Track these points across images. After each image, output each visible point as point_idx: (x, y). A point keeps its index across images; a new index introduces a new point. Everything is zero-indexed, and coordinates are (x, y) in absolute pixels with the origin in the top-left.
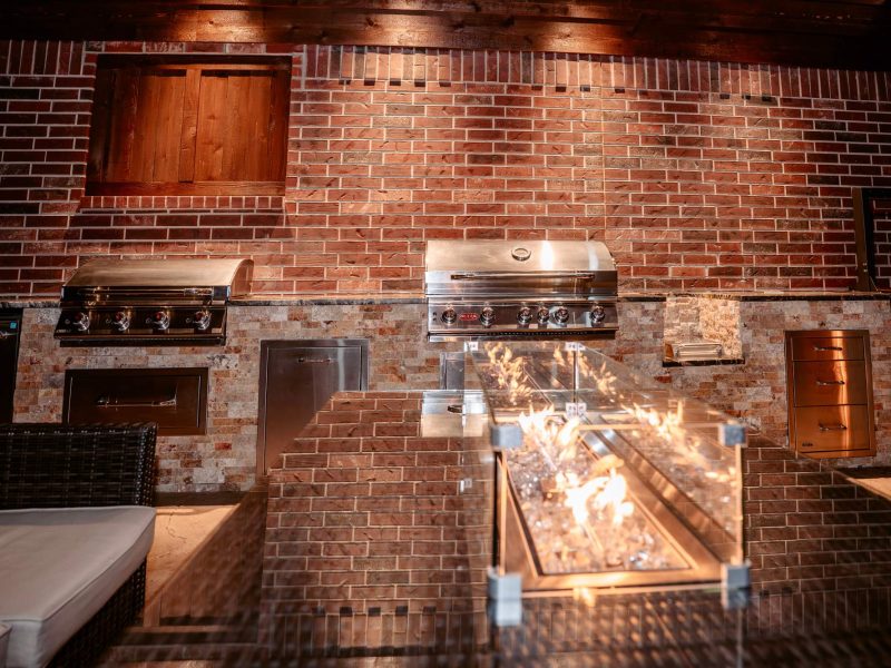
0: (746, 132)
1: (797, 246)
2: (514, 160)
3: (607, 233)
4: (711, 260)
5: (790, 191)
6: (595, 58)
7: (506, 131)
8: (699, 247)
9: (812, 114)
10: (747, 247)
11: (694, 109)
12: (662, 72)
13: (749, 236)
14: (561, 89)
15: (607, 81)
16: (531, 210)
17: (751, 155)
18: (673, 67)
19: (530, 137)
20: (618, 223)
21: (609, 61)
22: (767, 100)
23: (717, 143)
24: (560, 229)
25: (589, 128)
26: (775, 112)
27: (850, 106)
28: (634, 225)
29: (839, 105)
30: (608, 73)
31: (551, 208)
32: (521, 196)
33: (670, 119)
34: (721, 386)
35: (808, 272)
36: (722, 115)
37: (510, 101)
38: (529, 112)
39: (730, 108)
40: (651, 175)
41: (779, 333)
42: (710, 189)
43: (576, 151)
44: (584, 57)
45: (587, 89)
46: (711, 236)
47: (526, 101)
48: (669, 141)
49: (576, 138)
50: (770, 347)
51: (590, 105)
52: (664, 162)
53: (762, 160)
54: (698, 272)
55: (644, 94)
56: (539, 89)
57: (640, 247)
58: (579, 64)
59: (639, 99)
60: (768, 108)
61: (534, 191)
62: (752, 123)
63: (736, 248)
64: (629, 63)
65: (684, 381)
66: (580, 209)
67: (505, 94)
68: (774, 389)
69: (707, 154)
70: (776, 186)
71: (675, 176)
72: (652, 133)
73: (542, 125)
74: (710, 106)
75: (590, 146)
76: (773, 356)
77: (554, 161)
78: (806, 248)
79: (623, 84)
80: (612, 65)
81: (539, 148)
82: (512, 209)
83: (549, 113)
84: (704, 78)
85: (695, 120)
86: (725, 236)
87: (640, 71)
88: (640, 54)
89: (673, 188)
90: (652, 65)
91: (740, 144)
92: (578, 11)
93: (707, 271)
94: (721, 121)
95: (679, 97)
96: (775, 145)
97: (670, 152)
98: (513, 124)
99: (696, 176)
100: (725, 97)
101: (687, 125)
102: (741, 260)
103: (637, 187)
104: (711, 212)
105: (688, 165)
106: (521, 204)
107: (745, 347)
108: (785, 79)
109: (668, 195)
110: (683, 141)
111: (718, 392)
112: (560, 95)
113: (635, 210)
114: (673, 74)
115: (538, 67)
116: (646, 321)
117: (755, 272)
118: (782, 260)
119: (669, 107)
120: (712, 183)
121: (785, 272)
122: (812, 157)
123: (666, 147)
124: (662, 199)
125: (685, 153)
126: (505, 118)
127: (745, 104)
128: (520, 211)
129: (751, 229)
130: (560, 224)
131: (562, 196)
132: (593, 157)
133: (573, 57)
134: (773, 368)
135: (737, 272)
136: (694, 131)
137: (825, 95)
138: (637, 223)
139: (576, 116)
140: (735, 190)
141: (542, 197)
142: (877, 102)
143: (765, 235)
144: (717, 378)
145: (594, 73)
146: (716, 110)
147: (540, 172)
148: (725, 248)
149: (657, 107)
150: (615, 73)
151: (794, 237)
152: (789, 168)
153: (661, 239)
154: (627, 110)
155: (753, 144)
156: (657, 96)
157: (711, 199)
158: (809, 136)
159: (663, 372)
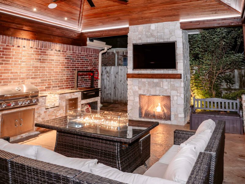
0: (55, 58)
1: (61, 81)
2: (6, 64)
3: (26, 80)
4: (45, 85)
5: (61, 70)
6: (27, 40)
7: (4, 56)
8: (43, 83)
9: (66, 54)
10: (52, 82)
11: (45, 52)
12: (41, 44)
13: (53, 80)
14: (19, 47)
15: (29, 45)
16: (9, 76)
17: (55, 62)
18: (43, 43)
19: (10, 58)
20: (28, 78)
21: (30, 40)
22: (59, 51)
23: (49, 60)
24: (15, 80)
25: (24, 56)
26: (60, 54)
27: (73, 53)
28: (31, 79)
29: (71, 52)
30: (29, 43)
31: (14, 76)
32: (7, 73)
33: (41, 54)
34: (55, 111)
35: (62, 86)
36: (51, 54)
37: (6, 49)
38: (10, 52)
39: (52, 52)
40: (36, 67)
41: (65, 100)
42: (47, 70)
43: (21, 62)
44: (25, 39)
45: (24, 47)
46: (46, 80)
47: (10, 49)
48: (40, 59)
49: (21, 59)
50: (63, 103)
51: (25, 51)
52: (38, 64)
53: (57, 64)
54: (43, 88)
55: (36, 49)
56: (14, 46)
57: (32, 83)
58: (24, 41)
59: (35, 50)
60: (59, 53)
61: (10, 72)
62: (56, 56)
63: (50, 82)
64: (34, 41)
65: (49, 112)
66: (20, 75)
67: (5, 47)
68: (63, 111)
69: (47, 62)
70: (59, 69)
71: (40, 67)
72: (37, 57)
73: (13, 55)
74: (49, 52)
75: (24, 61)
76: (63, 104)
77: (15, 64)
78: (62, 81)
79: (32, 46)
80: (31, 42)
81: (12, 61)
82: (4, 76)
83: (15, 52)
84: (49, 45)
85: (46, 55)
86: (49, 80)
87: (36, 43)
88: (37, 39)
89: (40, 70)
90: (39, 42)
91: (53, 60)
92: (25, 28)
93: (44, 88)
94: (50, 55)
95: (43, 50)
96: (60, 60)
97: (40, 62)
98: (6, 55)
99: (44, 67)
100: (52, 50)
101: (44, 56)
102: (51, 85)
103: (33, 70)
104: (46, 75)
105: (43, 65)
106: (6, 75)
107: (59, 103)
108: (63, 47)
109: (39, 71)
110: (43, 60)
111: (54, 113)
112: (18, 48)
113: (32, 75)
114: (43, 44)
115: (14, 41)
116: (43, 101)
117: (53, 87)
118: (58, 84)
119: (41, 52)
120: (47, 69)
121: (59, 86)
122: (66, 63)
123: (39, 61)
124: (37, 72)
125: (43, 62)
126: (5, 53)
127: (55, 52)
128: (6, 76)
129: (53, 78)
130: (15, 79)
131: (16, 73)
132: (24, 63)
133: (22, 39)
134: (63, 107)
135: (50, 87)
136: (45, 57)
137: (69, 50)
138: (32, 78)
139: (21, 53)
140: (51, 70)
141: (12, 73)
142: (77, 52)
143: (56, 79)
144: (55, 110)
145: (27, 43)
146: (50, 53)
147: (12, 67)
148: (48, 82)
149: (39, 52)
150: (31, 43)
151: (61, 79)
152: (62, 65)
153: (36, 81)
154: (33, 52)
155: (56, 60)
156: (39, 49)
157: (47, 72)
158: (66, 58)
159: (45, 110)
